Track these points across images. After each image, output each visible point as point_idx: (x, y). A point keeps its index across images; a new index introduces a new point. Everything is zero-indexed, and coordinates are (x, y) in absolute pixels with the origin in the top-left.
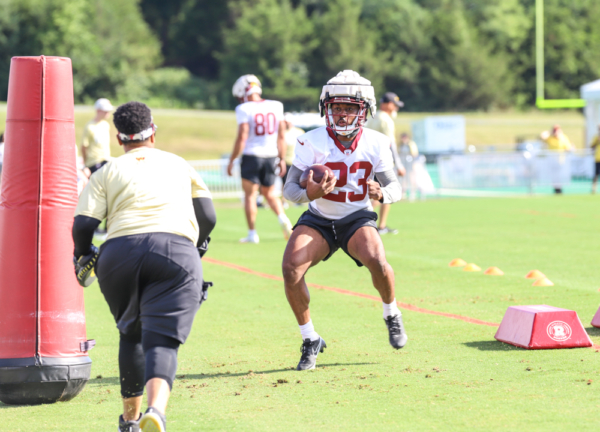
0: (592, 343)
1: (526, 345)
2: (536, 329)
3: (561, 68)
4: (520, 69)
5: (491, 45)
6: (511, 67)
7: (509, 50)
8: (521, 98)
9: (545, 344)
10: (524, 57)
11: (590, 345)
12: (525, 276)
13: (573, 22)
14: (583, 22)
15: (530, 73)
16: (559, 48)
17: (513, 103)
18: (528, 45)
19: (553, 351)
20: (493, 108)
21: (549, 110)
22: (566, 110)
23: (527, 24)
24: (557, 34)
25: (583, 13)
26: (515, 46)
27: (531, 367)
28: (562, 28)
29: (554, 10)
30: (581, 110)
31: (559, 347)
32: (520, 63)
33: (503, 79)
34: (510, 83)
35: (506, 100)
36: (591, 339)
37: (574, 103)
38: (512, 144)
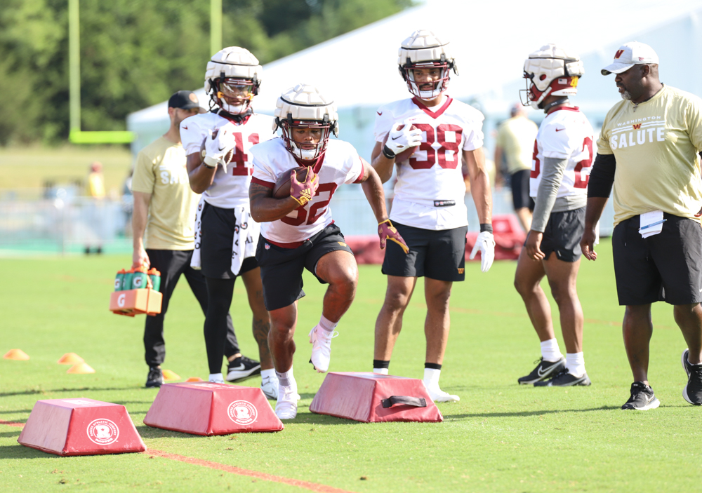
0: (145, 447)
1: (60, 450)
2: (73, 429)
3: (102, 92)
4: (49, 92)
5: (10, 60)
6: (37, 88)
7: (34, 67)
8: (50, 130)
9: (85, 449)
10: (53, 76)
11: (142, 450)
12: (57, 361)
13: (117, 31)
14: (130, 33)
15: (62, 98)
16: (100, 65)
17: (40, 136)
18: (59, 60)
19: (95, 457)
20: (13, 142)
21: (87, 146)
22: (108, 145)
23: (57, 33)
24: (96, 47)
25: (130, 21)
26: (42, 61)
27: (66, 478)
28: (103, 40)
29: (92, 16)
30: (127, 146)
31: (102, 452)
32: (48, 84)
33: (26, 104)
34: (35, 110)
35: (30, 132)
36: (143, 442)
37: (118, 136)
38: (38, 189)
